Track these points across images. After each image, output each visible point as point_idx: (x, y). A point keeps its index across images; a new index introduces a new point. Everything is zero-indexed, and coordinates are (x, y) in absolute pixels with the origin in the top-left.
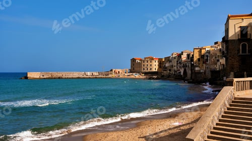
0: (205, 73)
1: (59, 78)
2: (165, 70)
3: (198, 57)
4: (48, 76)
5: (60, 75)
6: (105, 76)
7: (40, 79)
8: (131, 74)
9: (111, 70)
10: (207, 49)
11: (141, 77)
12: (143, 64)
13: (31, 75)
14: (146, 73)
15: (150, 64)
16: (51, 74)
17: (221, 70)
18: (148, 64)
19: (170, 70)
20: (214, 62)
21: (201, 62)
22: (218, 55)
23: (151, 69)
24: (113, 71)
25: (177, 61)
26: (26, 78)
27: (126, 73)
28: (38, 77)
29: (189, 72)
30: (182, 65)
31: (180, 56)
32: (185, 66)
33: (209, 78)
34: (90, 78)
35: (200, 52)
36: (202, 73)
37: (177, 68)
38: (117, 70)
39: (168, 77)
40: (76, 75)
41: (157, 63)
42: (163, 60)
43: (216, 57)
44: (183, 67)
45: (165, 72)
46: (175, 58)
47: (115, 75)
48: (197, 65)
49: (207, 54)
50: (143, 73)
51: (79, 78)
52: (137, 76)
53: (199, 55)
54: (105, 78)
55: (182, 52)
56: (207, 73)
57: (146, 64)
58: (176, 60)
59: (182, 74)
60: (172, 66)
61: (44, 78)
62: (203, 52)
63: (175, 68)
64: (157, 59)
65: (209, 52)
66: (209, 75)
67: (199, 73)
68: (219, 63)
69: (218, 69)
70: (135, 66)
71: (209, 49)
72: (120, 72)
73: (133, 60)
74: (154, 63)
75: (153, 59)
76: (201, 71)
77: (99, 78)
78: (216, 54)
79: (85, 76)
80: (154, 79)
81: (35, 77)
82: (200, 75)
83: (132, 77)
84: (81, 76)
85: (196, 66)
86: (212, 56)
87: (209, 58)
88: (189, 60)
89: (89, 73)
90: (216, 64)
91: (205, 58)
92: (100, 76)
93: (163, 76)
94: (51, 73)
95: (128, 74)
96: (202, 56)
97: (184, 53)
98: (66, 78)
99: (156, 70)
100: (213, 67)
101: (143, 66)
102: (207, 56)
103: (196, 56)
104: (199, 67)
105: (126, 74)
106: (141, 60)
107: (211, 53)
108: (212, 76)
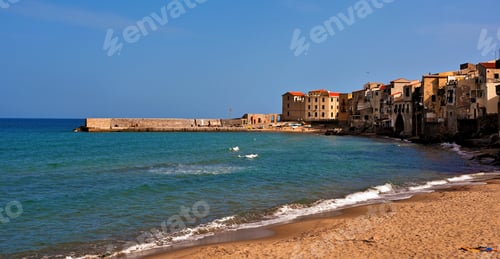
0: (446, 123)
1: (148, 130)
2: (357, 118)
3: (432, 94)
4: (126, 125)
5: (148, 124)
6: (234, 128)
7: (112, 131)
8: (284, 124)
9: (245, 116)
10: (450, 78)
11: (307, 130)
12: (307, 104)
13: (93, 124)
14: (314, 123)
15: (322, 104)
16: (132, 122)
17: (480, 118)
18: (317, 104)
19: (366, 117)
20: (464, 102)
21: (438, 103)
22: (472, 89)
23: (323, 115)
24: (249, 118)
25: (382, 100)
26: (85, 129)
27: (273, 121)
28: (108, 128)
29: (408, 121)
30: (393, 108)
31: (387, 89)
32: (399, 110)
33: (454, 133)
34: (206, 131)
35: (436, 83)
36: (440, 123)
37: (381, 113)
38: (256, 117)
39: (363, 131)
40: (179, 124)
41: (336, 104)
42: (350, 97)
43: (468, 94)
44: (395, 111)
45: (357, 121)
46: (377, 94)
47: (253, 126)
48: (430, 107)
49: (452, 88)
50: (308, 123)
51: (185, 130)
52: (297, 128)
53: (434, 89)
54: (236, 131)
55: (392, 83)
56: (450, 124)
57: (315, 104)
58: (379, 97)
59: (393, 125)
60: (372, 109)
61: (119, 131)
62: (442, 83)
63: (378, 113)
64: (336, 95)
65: (454, 84)
66: (454, 128)
67: (434, 123)
68: (474, 105)
69: (472, 117)
70: (292, 108)
71: (454, 78)
72: (263, 120)
73: (288, 97)
74: (330, 103)
75: (327, 95)
76: (439, 120)
77: (224, 131)
78: (469, 88)
79: (195, 127)
80: (335, 134)
81: (102, 128)
82: (435, 128)
83: (288, 129)
84: (188, 127)
85: (428, 111)
86: (460, 92)
87: (454, 95)
88: (410, 98)
89: (202, 121)
90: (468, 107)
91: (447, 95)
92: (225, 128)
93: (353, 129)
94: (131, 119)
95: (279, 124)
96: (440, 92)
97: (395, 84)
98: (159, 131)
99: (334, 118)
100: (462, 113)
101: (307, 108)
102: (451, 92)
103: (428, 91)
104: (434, 112)
105: (274, 125)
106: (303, 96)
107: (459, 86)
108: (459, 129)
